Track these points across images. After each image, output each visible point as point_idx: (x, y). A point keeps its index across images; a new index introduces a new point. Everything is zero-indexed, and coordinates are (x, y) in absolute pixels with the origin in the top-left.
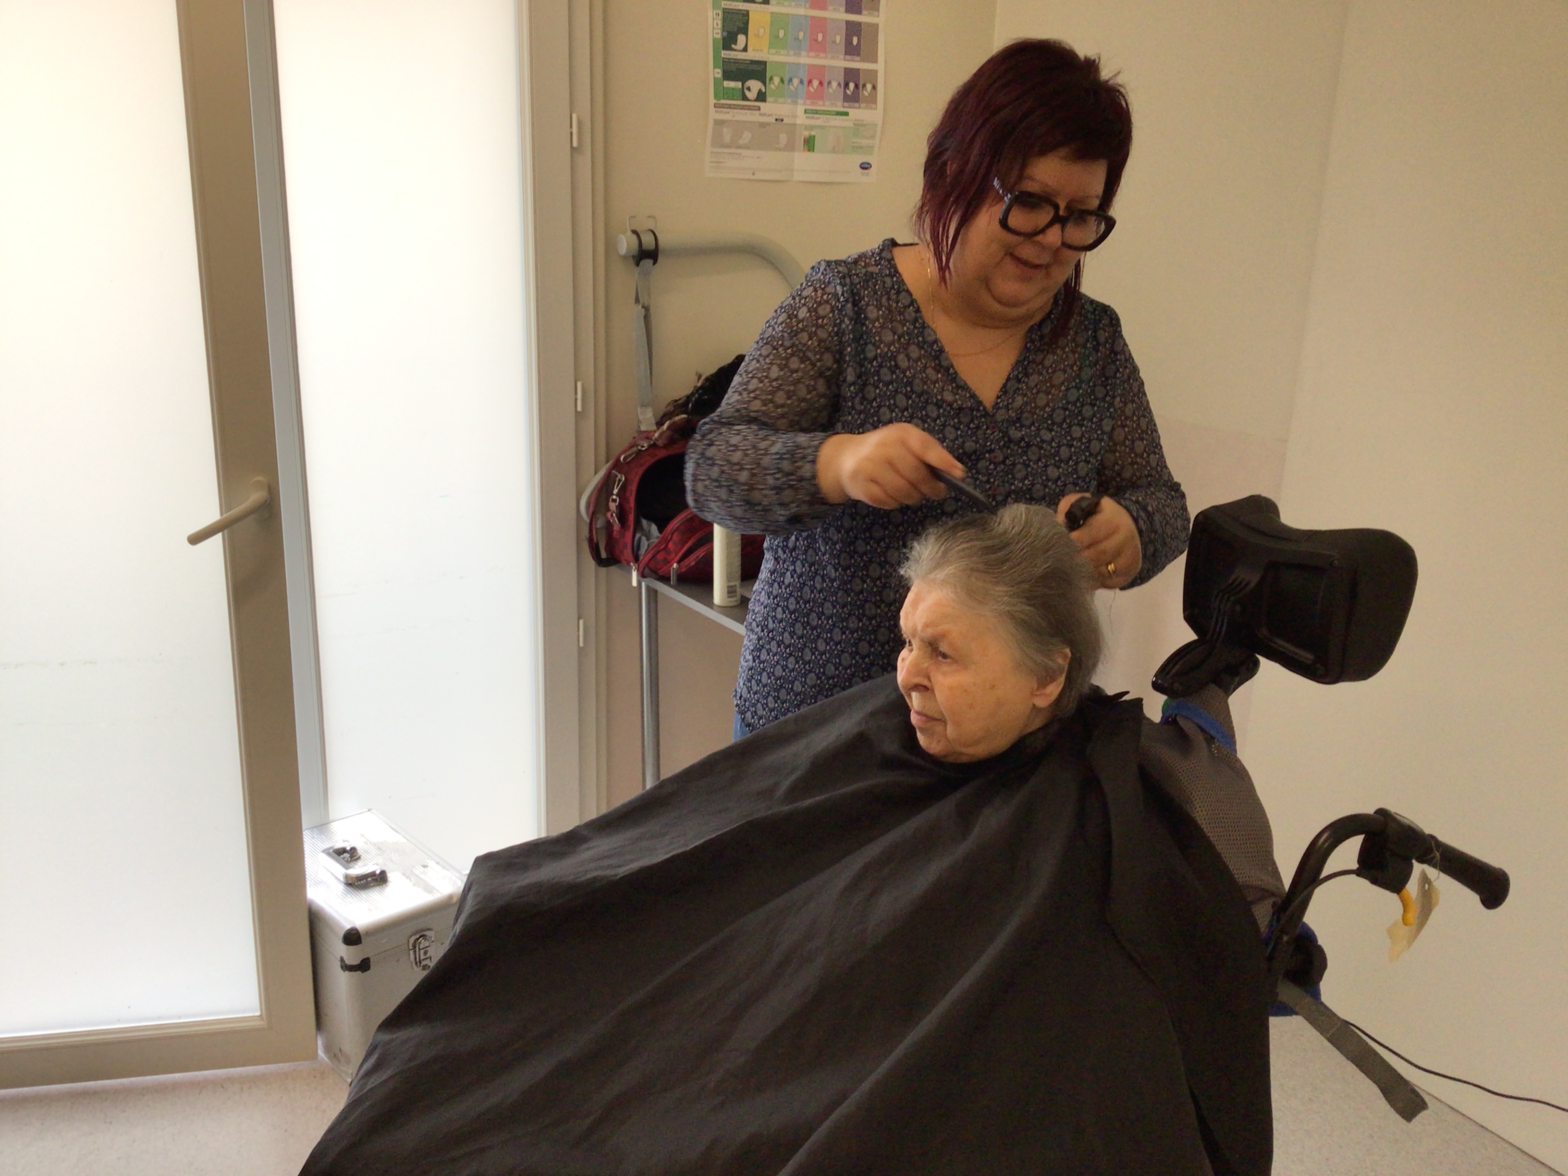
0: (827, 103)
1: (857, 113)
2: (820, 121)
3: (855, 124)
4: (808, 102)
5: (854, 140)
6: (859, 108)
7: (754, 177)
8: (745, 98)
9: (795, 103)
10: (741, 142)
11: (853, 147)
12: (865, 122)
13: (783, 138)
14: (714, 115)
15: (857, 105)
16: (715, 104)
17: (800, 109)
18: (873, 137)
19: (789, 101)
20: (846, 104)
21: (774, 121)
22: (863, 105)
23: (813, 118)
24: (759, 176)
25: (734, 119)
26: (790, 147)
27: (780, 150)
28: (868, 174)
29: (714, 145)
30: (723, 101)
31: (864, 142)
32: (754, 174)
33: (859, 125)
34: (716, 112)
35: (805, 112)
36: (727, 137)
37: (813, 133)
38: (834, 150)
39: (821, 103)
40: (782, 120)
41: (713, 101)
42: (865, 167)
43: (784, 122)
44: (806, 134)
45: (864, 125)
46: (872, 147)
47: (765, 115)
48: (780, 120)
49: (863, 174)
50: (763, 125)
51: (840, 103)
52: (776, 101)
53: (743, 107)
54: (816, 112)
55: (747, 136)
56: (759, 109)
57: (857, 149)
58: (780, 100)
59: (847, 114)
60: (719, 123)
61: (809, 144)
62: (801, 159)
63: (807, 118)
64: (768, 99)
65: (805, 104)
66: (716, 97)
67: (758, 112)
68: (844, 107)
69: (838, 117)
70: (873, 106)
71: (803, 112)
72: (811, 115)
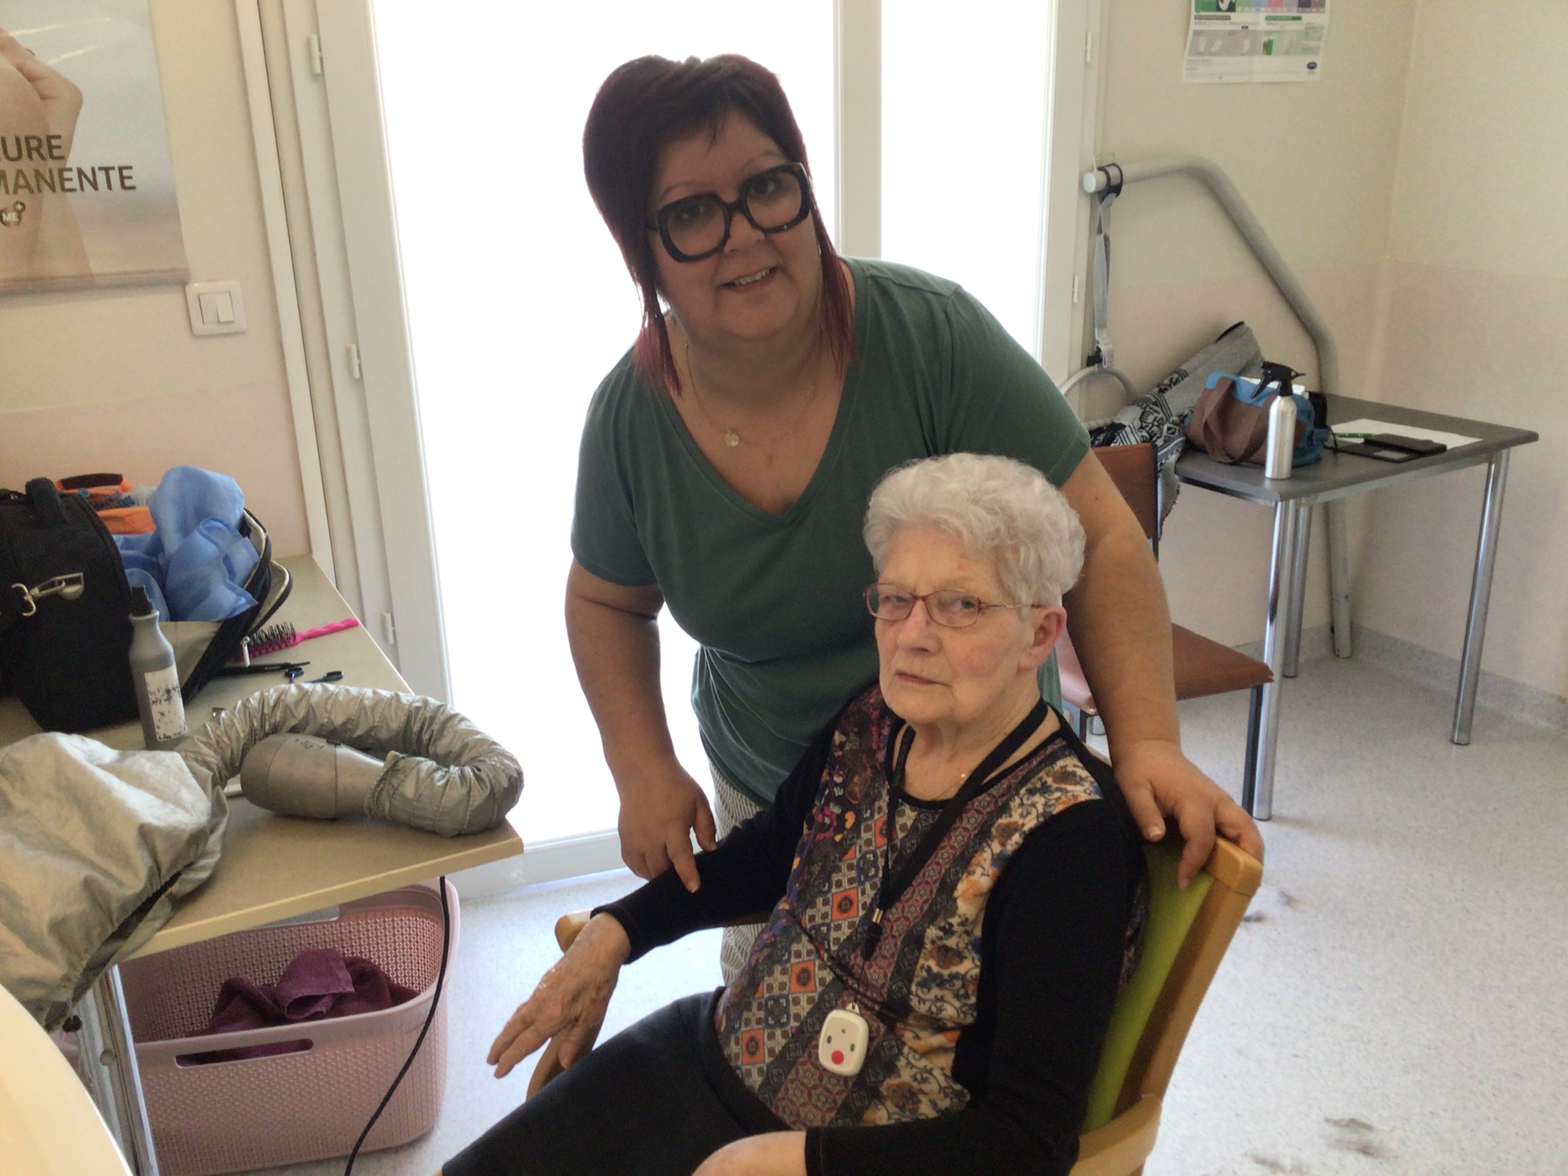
0: (1285, 9)
1: (1309, 17)
2: (1277, 26)
3: (1307, 28)
4: (1270, 9)
5: (1305, 42)
6: (1310, 12)
7: (1220, 81)
8: (1219, 9)
9: (1258, 10)
10: (1213, 50)
11: (1303, 49)
12: (1314, 25)
13: (1247, 44)
14: (1194, 26)
15: (1308, 9)
16: (1195, 16)
17: (1262, 16)
18: (1319, 38)
19: (1254, 9)
20: (1300, 9)
21: (1239, 28)
22: (1314, 10)
23: (1272, 24)
24: (1226, 79)
25: (1209, 28)
26: (1251, 52)
27: (1243, 55)
28: (1313, 73)
29: (1190, 54)
30: (1202, 13)
31: (1313, 43)
32: (1221, 78)
33: (1310, 28)
34: (1196, 23)
35: (1267, 18)
36: (1202, 46)
37: (1271, 38)
38: (1288, 52)
39: (1279, 9)
40: (1247, 27)
41: (1194, 14)
42: (1312, 66)
43: (1250, 28)
44: (1265, 39)
45: (1313, 28)
46: (1319, 48)
47: (1233, 23)
48: (1245, 28)
49: (1309, 73)
50: (1231, 33)
51: (1295, 10)
52: (1243, 10)
53: (1217, 18)
54: (1275, 18)
55: (1218, 44)
56: (1229, 18)
57: (1306, 50)
58: (1247, 9)
59: (1299, 18)
60: (1197, 33)
61: (1268, 48)
62: (1261, 62)
63: (1268, 24)
64: (1238, 9)
65: (1267, 12)
66: (1197, 10)
67: (1228, 22)
68: (1298, 12)
69: (1292, 22)
70: (1322, 10)
71: (1264, 18)
72: (1271, 22)
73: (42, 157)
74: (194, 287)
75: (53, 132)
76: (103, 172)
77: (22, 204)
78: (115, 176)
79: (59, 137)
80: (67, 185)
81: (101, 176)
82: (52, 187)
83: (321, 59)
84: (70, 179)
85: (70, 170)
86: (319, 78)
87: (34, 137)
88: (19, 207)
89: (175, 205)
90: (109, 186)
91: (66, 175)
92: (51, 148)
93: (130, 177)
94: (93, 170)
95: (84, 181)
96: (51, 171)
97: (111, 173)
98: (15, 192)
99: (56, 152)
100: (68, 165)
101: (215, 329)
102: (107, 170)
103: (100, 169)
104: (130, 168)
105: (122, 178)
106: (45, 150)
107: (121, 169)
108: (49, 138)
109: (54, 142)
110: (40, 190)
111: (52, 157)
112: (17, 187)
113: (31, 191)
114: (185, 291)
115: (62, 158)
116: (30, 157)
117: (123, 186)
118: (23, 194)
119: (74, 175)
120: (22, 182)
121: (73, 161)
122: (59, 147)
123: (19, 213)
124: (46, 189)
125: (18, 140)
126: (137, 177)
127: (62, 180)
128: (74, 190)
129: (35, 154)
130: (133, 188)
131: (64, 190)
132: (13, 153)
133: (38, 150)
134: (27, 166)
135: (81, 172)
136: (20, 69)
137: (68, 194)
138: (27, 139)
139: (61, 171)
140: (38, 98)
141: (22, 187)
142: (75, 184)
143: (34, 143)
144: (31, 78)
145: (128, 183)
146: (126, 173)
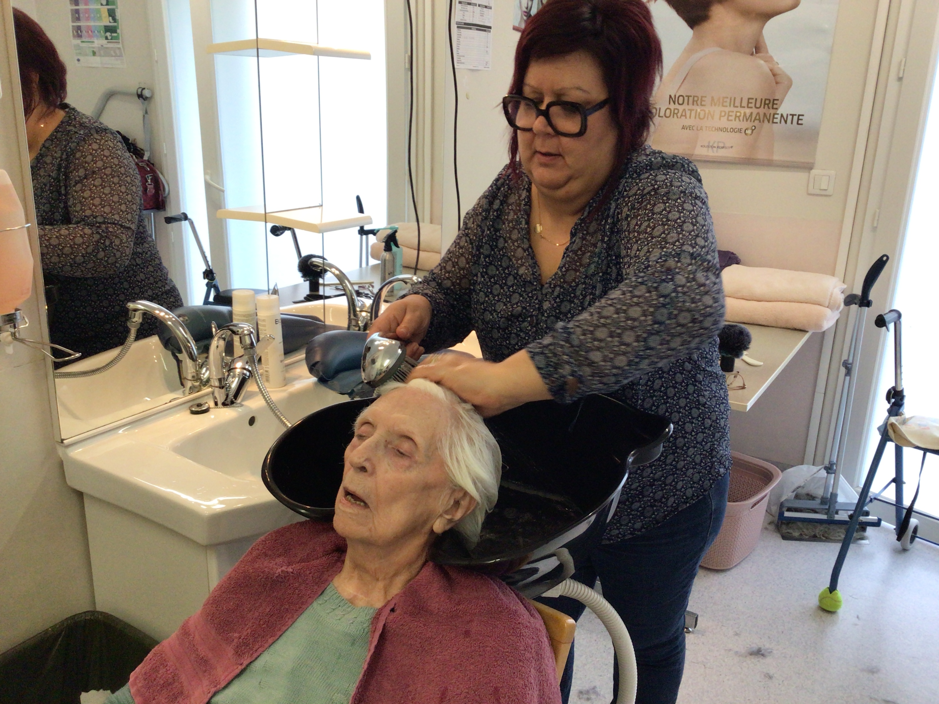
73: (769, 108)
74: (813, 172)
75: (776, 98)
76: (791, 116)
77: (755, 127)
78: (795, 118)
79: (778, 100)
80: (775, 120)
81: (790, 118)
82: (769, 121)
83: (904, 70)
84: (777, 118)
85: (778, 114)
86: (900, 79)
87: (768, 99)
88: (753, 128)
89: (818, 134)
90: (792, 123)
91: (776, 116)
92: (773, 104)
93: (801, 120)
94: (787, 115)
95: (782, 119)
96: (770, 114)
97: (794, 117)
98: (754, 121)
99: (775, 106)
100: (778, 112)
101: (818, 192)
102: (793, 115)
103: (791, 115)
104: (803, 115)
105: (798, 119)
106: (770, 105)
107: (799, 115)
108: (774, 100)
109: (775, 102)
110: (763, 121)
111: (773, 108)
112: (755, 119)
113: (760, 122)
114: (809, 173)
115: (777, 109)
116: (764, 108)
117: (798, 124)
118: (757, 122)
119: (779, 117)
120: (758, 118)
121: (780, 111)
122: (777, 104)
123: (753, 130)
124: (766, 121)
125: (762, 100)
126: (805, 120)
127: (774, 118)
128: (777, 123)
129: (766, 106)
130: (802, 124)
131: (773, 122)
132: (758, 105)
133: (768, 104)
134: (762, 111)
135: (782, 116)
136: (771, 70)
137: (774, 124)
138: (765, 100)
139: (774, 114)
140: (775, 83)
141: (757, 120)
142: (778, 120)
143: (767, 102)
144: (774, 75)
145: (800, 122)
146: (800, 117)
